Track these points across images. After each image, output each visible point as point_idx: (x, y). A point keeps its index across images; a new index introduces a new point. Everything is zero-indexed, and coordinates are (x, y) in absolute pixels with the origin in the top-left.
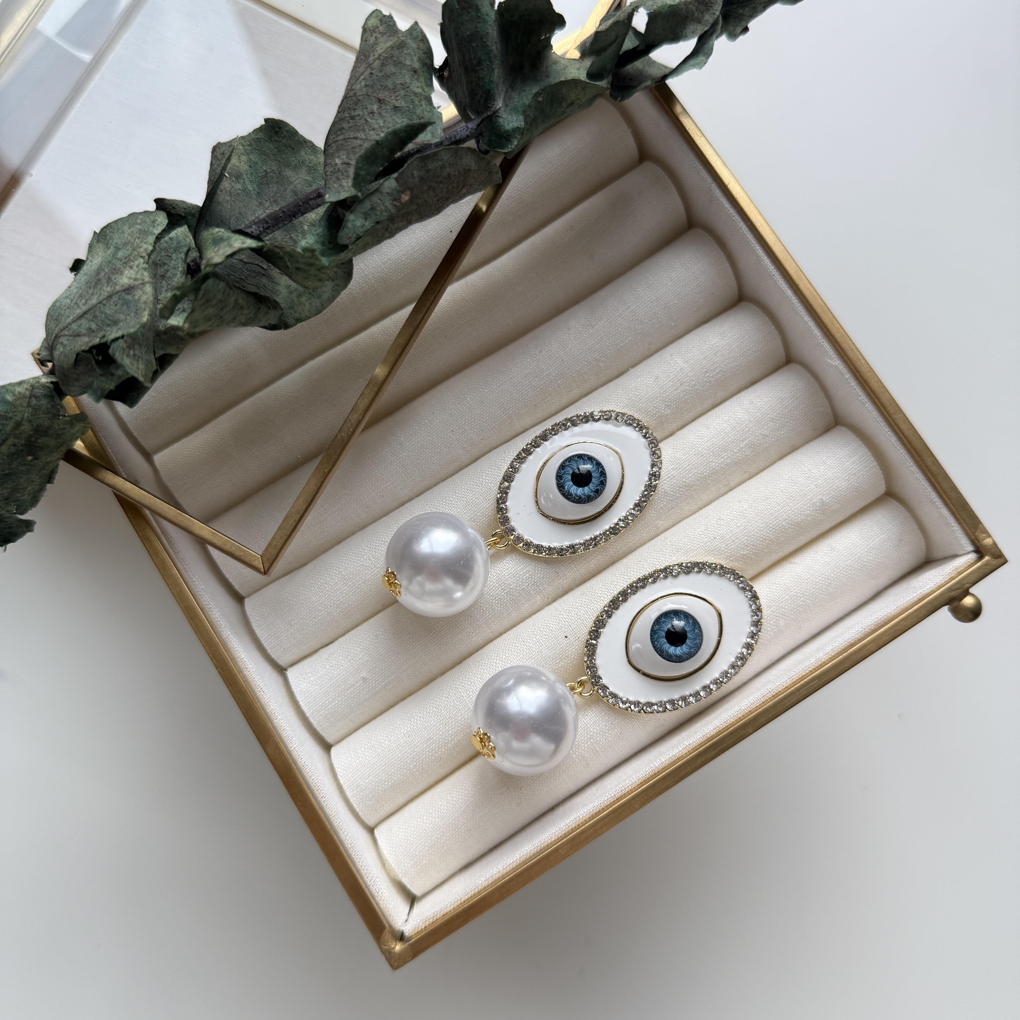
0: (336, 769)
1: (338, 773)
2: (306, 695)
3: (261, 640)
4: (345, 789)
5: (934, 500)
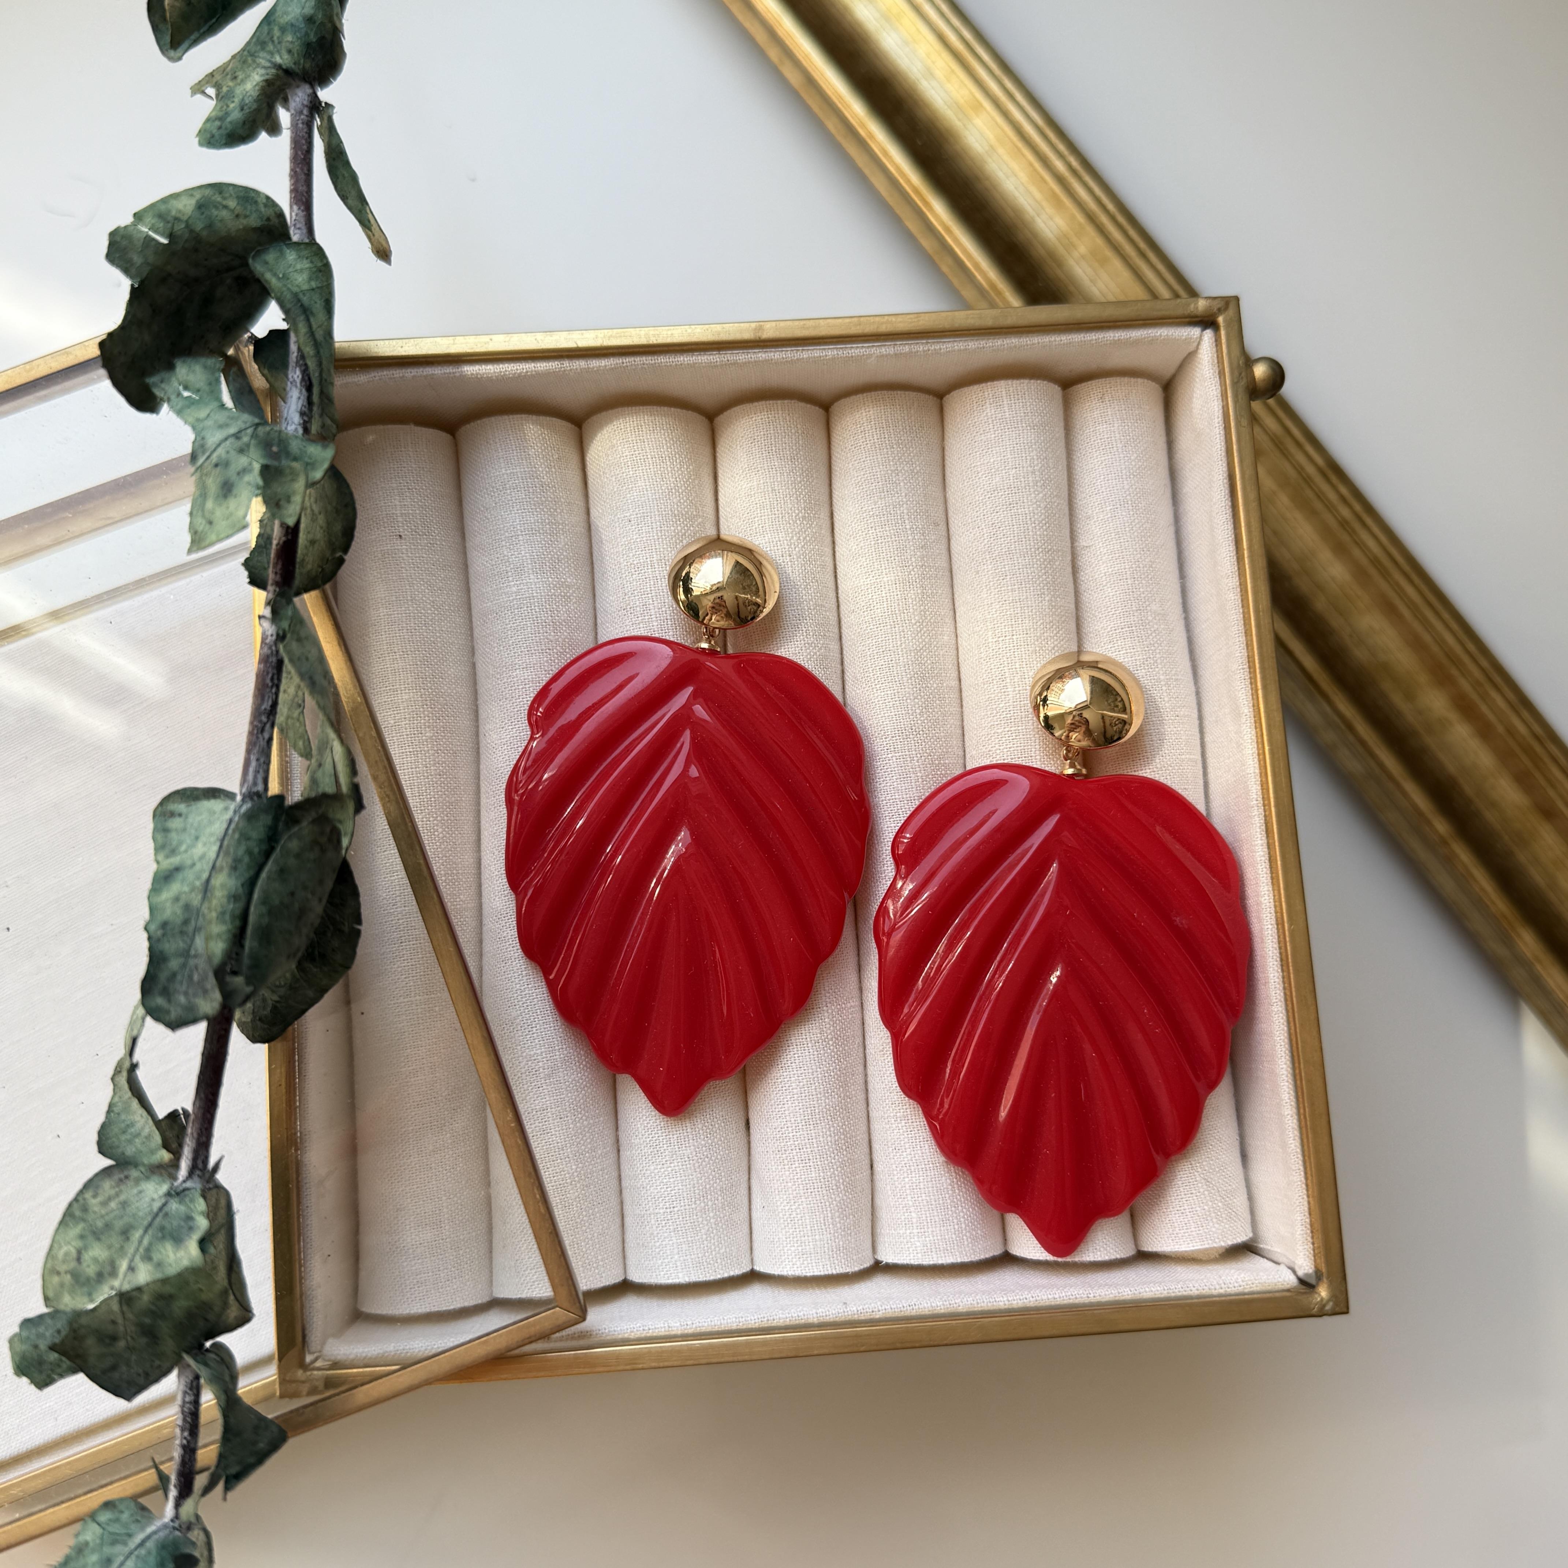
2: (934, 1250)
5: (1116, 337)
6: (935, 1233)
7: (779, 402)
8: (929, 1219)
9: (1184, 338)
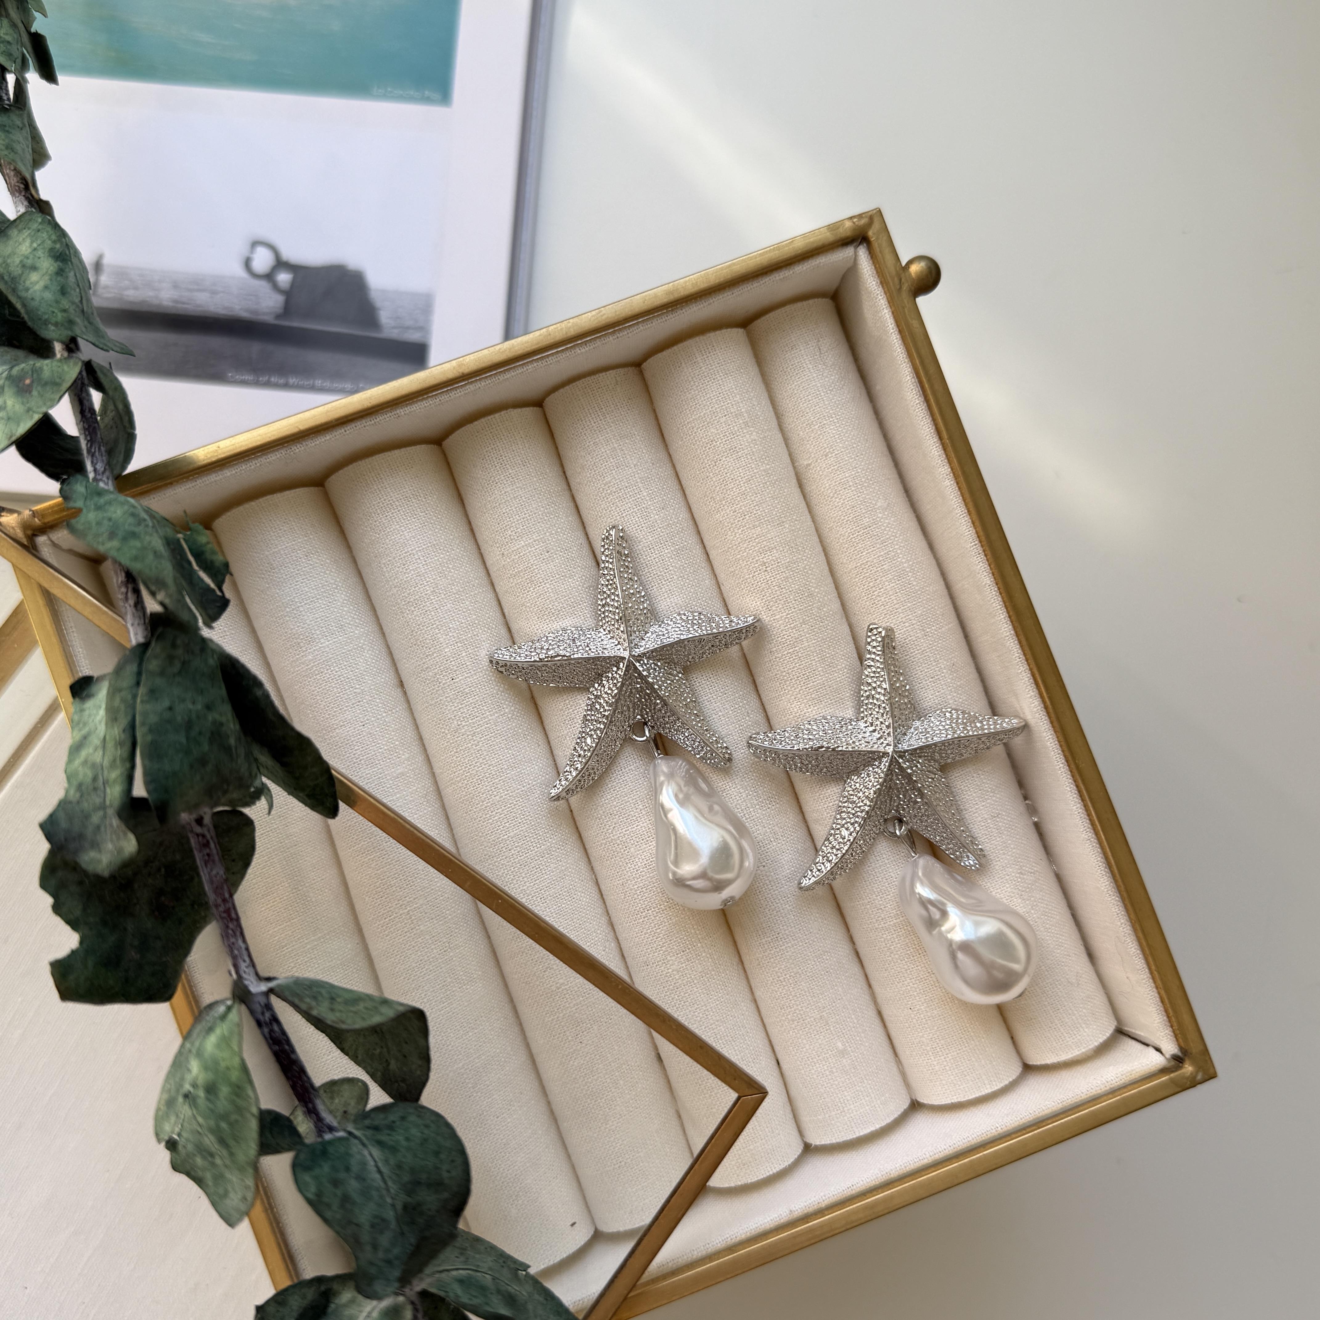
0: (953, 1101)
1: (959, 1100)
2: (853, 1125)
3: (771, 1173)
4: (980, 1094)
5: (782, 277)
6: (850, 1111)
7: (497, 415)
8: (842, 1100)
9: (841, 258)
